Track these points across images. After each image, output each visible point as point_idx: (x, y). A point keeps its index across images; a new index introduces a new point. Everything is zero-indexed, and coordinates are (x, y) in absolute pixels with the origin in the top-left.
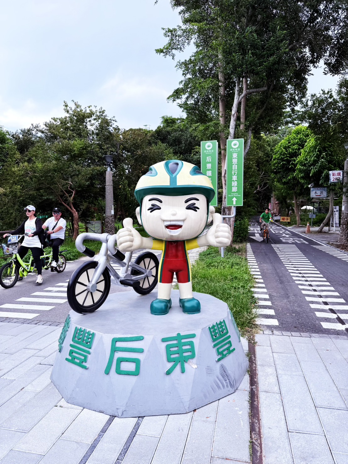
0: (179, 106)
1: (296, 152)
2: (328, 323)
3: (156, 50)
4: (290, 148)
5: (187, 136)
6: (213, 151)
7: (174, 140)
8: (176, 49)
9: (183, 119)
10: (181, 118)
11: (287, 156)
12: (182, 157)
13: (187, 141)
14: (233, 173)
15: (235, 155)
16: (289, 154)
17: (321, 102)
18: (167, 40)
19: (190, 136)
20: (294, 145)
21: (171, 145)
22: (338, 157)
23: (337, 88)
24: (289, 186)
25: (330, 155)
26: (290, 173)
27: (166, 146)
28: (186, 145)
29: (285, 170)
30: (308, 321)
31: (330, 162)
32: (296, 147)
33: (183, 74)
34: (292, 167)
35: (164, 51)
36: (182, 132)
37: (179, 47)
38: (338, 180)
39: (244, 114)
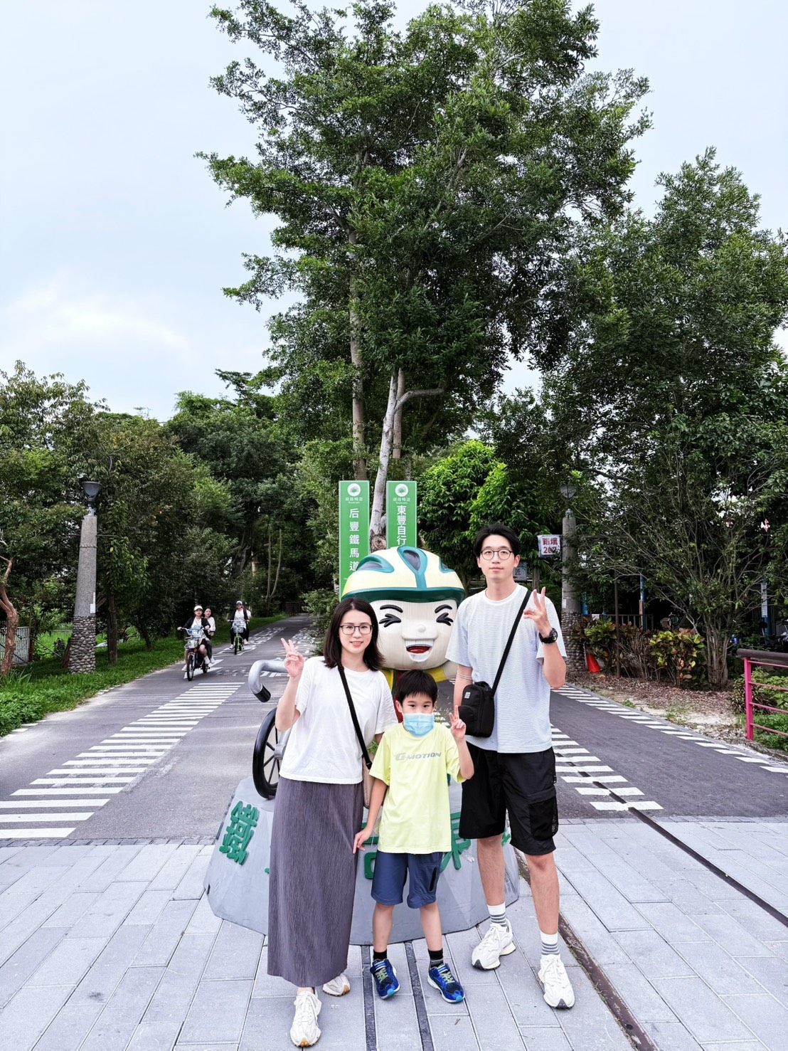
0: (221, 376)
1: (466, 491)
2: (601, 803)
3: (225, 290)
4: (455, 483)
5: (241, 442)
6: (361, 499)
7: (214, 449)
8: (263, 291)
9: (228, 403)
10: (223, 401)
11: (449, 501)
12: (232, 485)
13: (243, 451)
14: (398, 540)
15: (402, 509)
16: (454, 495)
17: (516, 408)
18: (250, 275)
19: (249, 442)
20: (462, 478)
21: (204, 457)
22: (546, 508)
23: (541, 390)
24: (452, 555)
25: (532, 503)
26: (456, 532)
27: (195, 458)
28: (239, 459)
29: (446, 526)
30: (570, 802)
31: (532, 516)
32: (466, 482)
33: (272, 338)
34: (457, 519)
35: (242, 293)
36: (231, 432)
37: (270, 289)
38: (554, 552)
39: (400, 430)
